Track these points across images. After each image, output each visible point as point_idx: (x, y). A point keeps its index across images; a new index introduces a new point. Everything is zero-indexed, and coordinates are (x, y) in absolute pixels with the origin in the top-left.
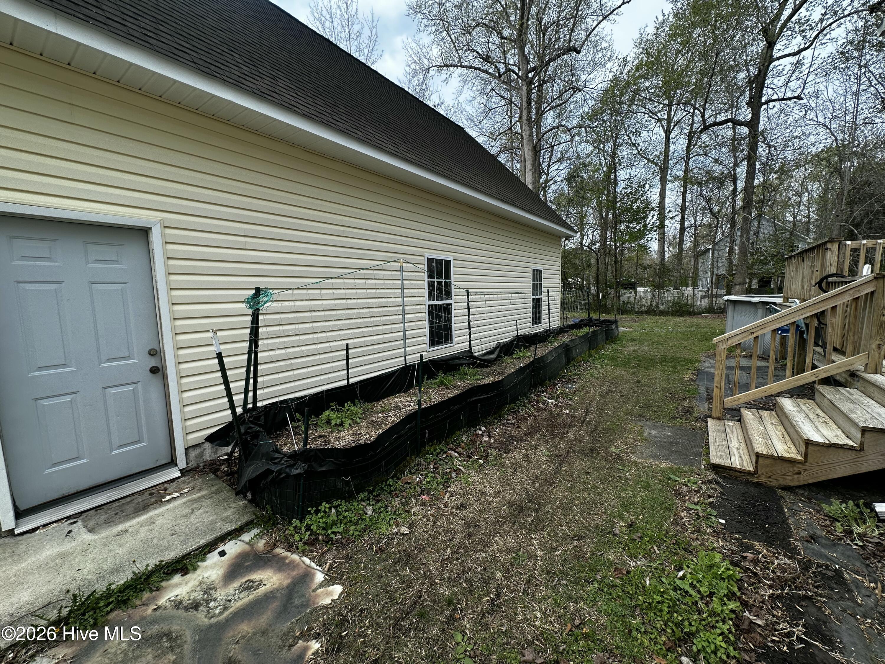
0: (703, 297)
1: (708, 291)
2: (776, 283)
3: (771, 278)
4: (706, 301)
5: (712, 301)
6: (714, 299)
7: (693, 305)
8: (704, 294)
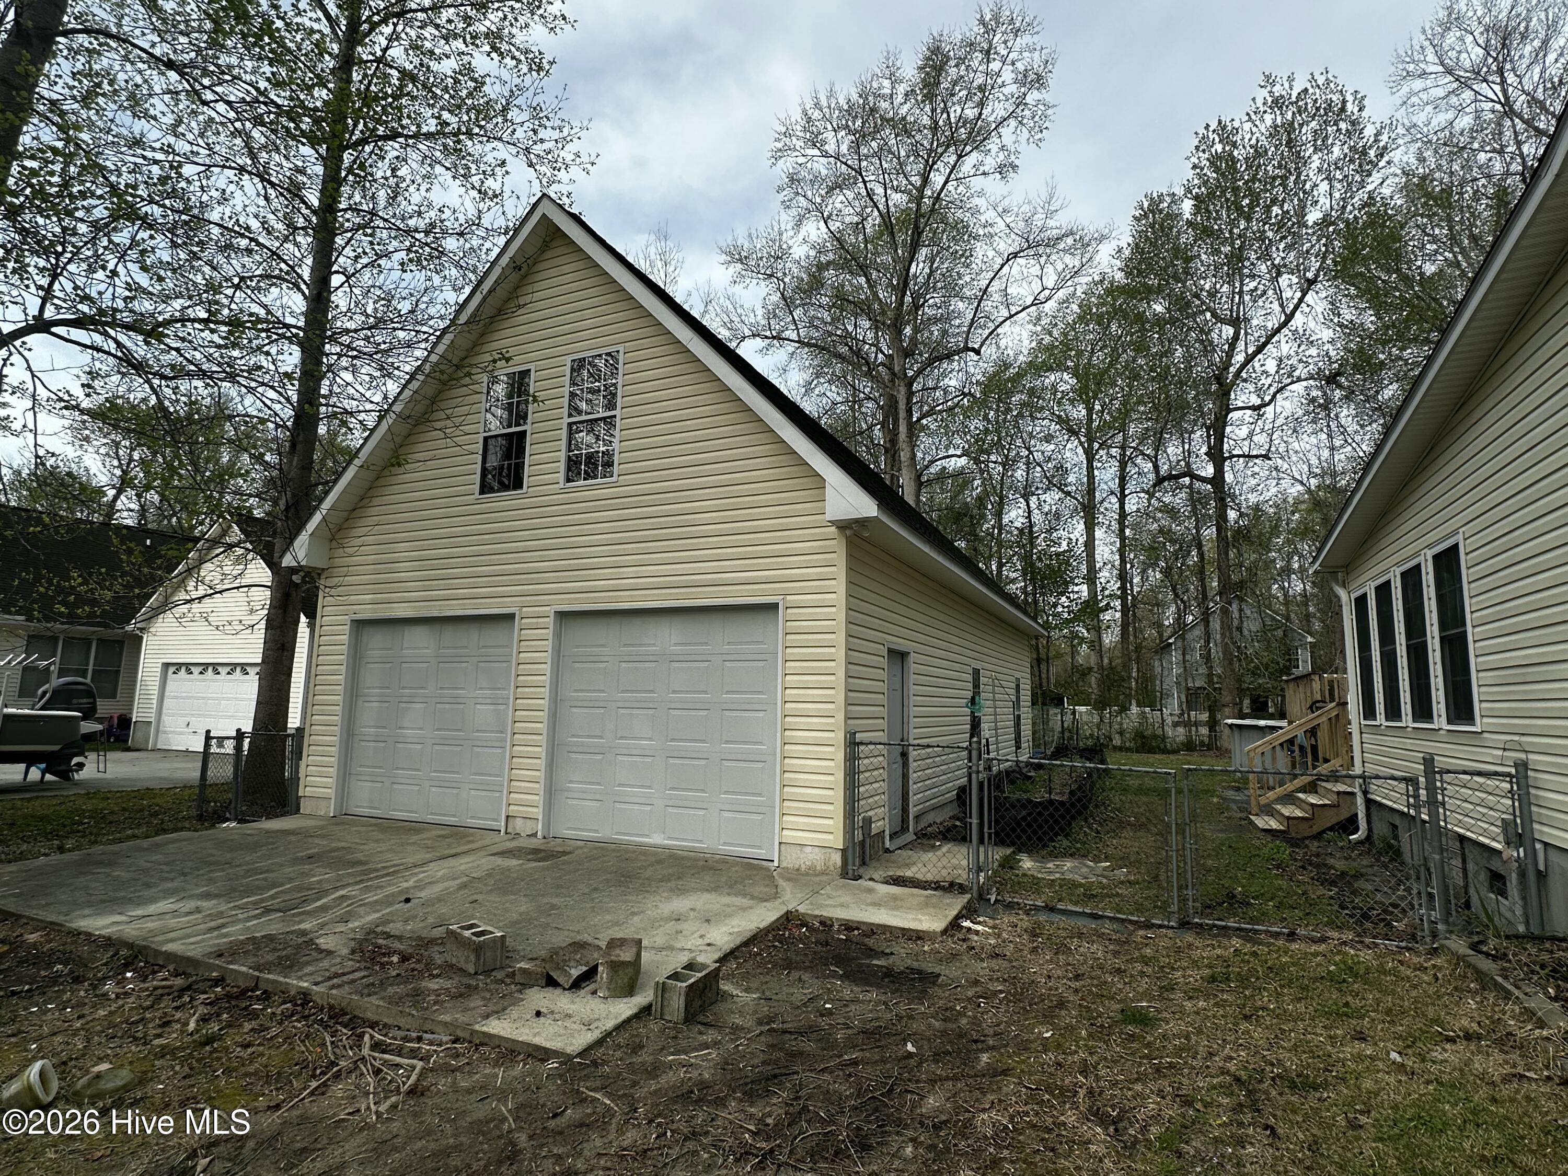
0: (1176, 725)
1: (1182, 714)
2: (1276, 705)
3: (1267, 697)
4: (1181, 730)
5: (1190, 731)
6: (1194, 729)
7: (1164, 737)
8: (1176, 719)
